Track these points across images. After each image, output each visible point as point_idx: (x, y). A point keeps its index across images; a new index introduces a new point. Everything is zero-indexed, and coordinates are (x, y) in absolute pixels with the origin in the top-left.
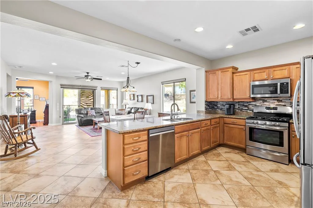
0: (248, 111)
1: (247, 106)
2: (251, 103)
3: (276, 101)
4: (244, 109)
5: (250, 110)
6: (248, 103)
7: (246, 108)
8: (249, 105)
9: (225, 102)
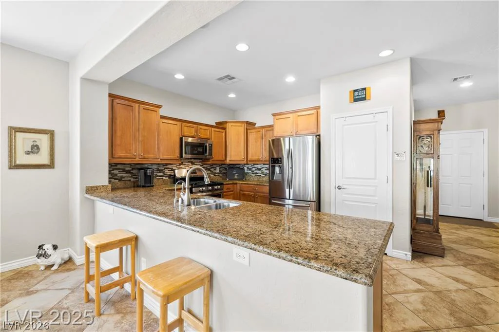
0: (164, 178)
1: (163, 170)
2: (167, 166)
3: (190, 164)
4: (158, 176)
5: (166, 177)
6: (164, 166)
7: (162, 174)
8: (165, 168)
9: (129, 164)
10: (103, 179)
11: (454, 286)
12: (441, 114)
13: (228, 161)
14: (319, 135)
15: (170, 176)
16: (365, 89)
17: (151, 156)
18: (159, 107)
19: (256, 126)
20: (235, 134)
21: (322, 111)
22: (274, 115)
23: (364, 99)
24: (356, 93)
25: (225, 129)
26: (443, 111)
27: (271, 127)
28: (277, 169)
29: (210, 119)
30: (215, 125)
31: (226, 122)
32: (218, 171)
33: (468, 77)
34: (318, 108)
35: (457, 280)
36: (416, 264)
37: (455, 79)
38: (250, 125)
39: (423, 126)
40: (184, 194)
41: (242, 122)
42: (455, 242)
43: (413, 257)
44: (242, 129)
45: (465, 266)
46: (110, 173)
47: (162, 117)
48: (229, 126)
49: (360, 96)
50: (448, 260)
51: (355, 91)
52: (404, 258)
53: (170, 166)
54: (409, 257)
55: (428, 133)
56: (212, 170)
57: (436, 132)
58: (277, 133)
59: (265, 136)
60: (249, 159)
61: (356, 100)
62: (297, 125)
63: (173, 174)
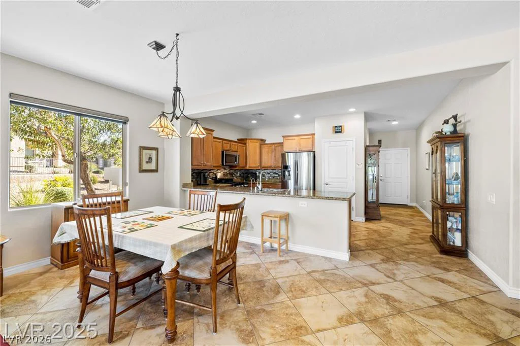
10: (189, 179)
11: (382, 228)
12: (380, 141)
13: (248, 167)
14: (315, 152)
15: (212, 178)
16: (341, 126)
17: (209, 164)
18: (213, 131)
19: (266, 142)
20: (252, 148)
21: (316, 137)
22: (283, 137)
23: (341, 132)
24: (336, 128)
25: (245, 144)
26: (381, 141)
27: (281, 144)
28: (287, 173)
29: (233, 136)
30: (236, 140)
31: (246, 139)
32: (238, 175)
33: (395, 120)
34: (314, 134)
35: (384, 227)
36: (367, 223)
37: (389, 121)
38: (263, 141)
39: (371, 149)
40: (259, 185)
41: (257, 139)
42: (388, 215)
43: (366, 221)
44: (257, 144)
45: (390, 222)
46: (192, 175)
47: (214, 138)
48: (248, 142)
49: (338, 130)
50: (382, 221)
51: (336, 127)
52: (361, 221)
53: (212, 171)
54: (364, 220)
55: (373, 152)
56: (235, 174)
57: (377, 152)
58: (286, 149)
59: (275, 150)
60: (262, 166)
61: (336, 132)
62: (300, 145)
63: (214, 176)
